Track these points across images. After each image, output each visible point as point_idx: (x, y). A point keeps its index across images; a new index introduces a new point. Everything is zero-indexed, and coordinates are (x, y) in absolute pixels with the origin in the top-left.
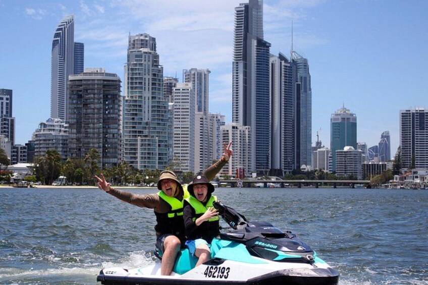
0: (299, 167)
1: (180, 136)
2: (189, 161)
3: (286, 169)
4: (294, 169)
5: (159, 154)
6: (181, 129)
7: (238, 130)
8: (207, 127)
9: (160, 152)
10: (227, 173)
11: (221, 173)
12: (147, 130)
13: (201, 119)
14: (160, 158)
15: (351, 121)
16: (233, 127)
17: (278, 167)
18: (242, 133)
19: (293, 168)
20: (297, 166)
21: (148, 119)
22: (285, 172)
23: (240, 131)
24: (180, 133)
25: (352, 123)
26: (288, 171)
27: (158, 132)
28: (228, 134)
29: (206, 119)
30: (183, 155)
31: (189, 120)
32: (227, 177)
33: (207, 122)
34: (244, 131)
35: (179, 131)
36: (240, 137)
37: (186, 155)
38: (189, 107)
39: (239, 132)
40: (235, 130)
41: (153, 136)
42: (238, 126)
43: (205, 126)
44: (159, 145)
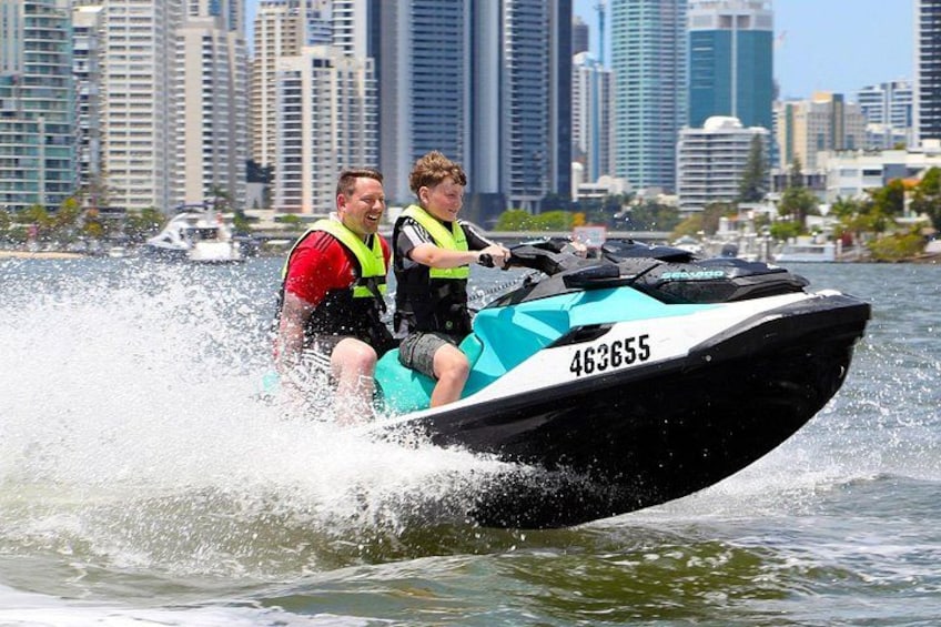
0: (566, 186)
1: (128, 100)
2: (153, 177)
3: (519, 192)
4: (549, 194)
5: (49, 163)
6: (128, 81)
7: (334, 72)
8: (228, 66)
9: (52, 158)
10: (299, 210)
11: (281, 210)
12: (14, 98)
13: (206, 39)
14: (50, 175)
15: (752, 27)
16: (317, 63)
17: (493, 189)
18: (347, 80)
19: (544, 189)
20: (559, 183)
21: (17, 68)
22: (517, 204)
23: (340, 74)
24: (128, 91)
25: (755, 33)
26: (524, 198)
27: (45, 104)
28: (299, 83)
29: (222, 39)
30: (138, 158)
31: (152, 53)
32: (296, 221)
33: (226, 49)
34: (351, 75)
35: (124, 85)
36: (340, 92)
37: (145, 158)
38: (151, 14)
39: (334, 78)
40: (324, 69)
41: (29, 115)
42: (332, 59)
43: (219, 61)
44: (50, 140)
